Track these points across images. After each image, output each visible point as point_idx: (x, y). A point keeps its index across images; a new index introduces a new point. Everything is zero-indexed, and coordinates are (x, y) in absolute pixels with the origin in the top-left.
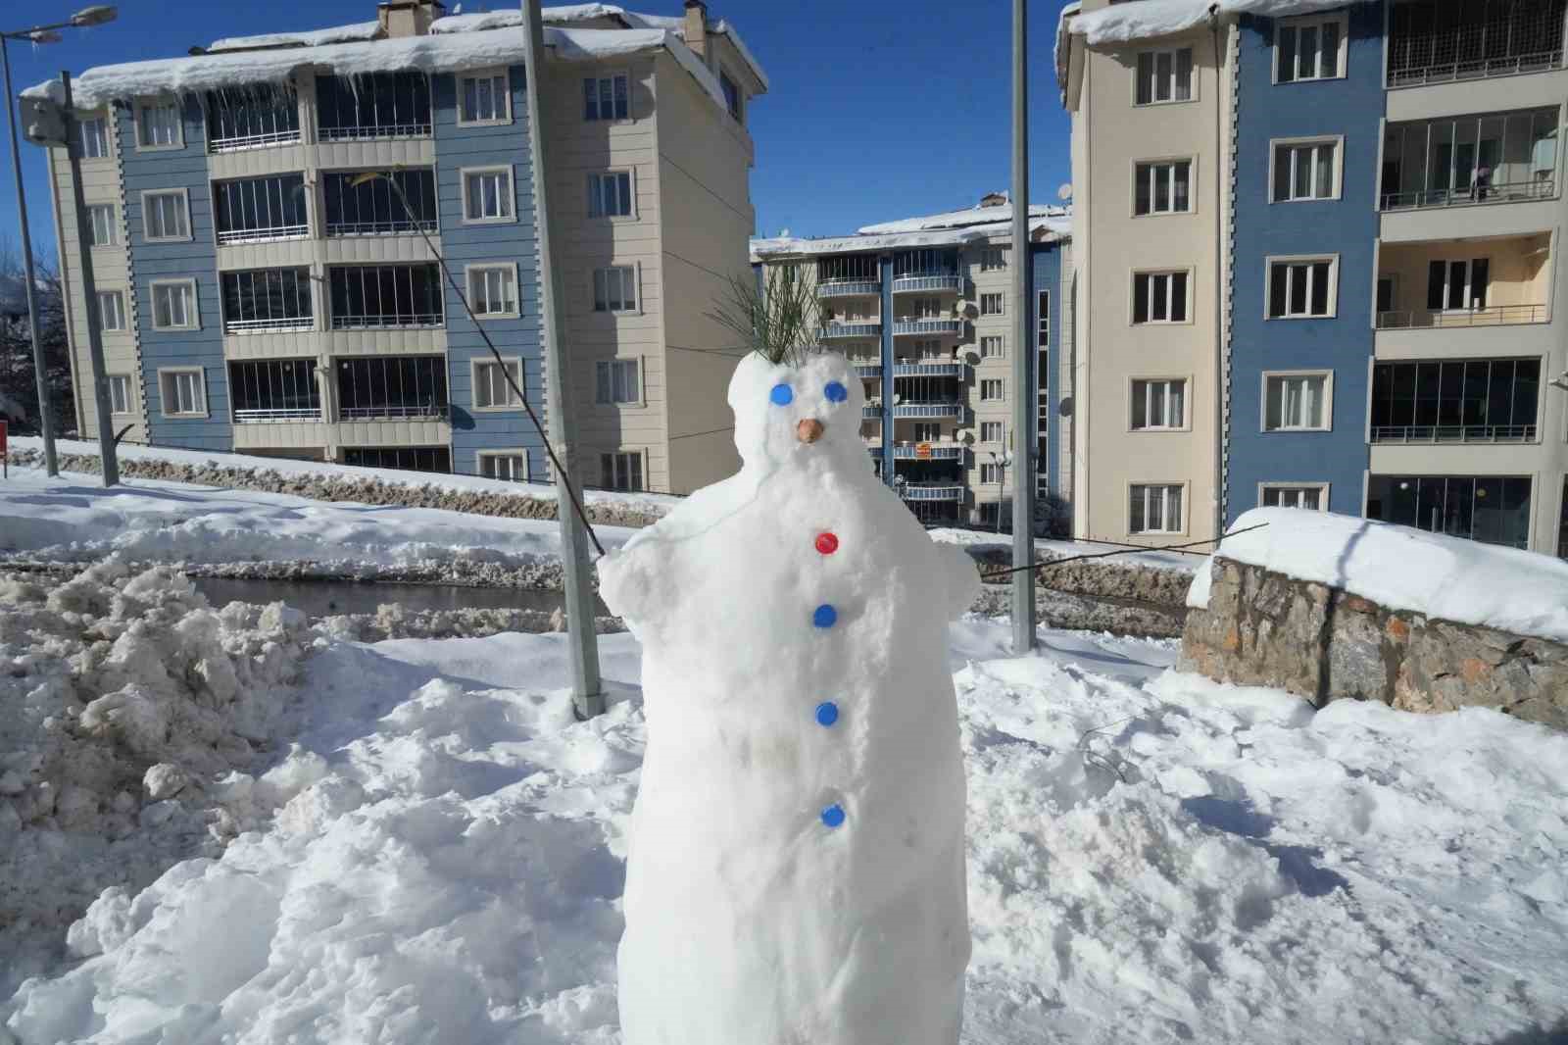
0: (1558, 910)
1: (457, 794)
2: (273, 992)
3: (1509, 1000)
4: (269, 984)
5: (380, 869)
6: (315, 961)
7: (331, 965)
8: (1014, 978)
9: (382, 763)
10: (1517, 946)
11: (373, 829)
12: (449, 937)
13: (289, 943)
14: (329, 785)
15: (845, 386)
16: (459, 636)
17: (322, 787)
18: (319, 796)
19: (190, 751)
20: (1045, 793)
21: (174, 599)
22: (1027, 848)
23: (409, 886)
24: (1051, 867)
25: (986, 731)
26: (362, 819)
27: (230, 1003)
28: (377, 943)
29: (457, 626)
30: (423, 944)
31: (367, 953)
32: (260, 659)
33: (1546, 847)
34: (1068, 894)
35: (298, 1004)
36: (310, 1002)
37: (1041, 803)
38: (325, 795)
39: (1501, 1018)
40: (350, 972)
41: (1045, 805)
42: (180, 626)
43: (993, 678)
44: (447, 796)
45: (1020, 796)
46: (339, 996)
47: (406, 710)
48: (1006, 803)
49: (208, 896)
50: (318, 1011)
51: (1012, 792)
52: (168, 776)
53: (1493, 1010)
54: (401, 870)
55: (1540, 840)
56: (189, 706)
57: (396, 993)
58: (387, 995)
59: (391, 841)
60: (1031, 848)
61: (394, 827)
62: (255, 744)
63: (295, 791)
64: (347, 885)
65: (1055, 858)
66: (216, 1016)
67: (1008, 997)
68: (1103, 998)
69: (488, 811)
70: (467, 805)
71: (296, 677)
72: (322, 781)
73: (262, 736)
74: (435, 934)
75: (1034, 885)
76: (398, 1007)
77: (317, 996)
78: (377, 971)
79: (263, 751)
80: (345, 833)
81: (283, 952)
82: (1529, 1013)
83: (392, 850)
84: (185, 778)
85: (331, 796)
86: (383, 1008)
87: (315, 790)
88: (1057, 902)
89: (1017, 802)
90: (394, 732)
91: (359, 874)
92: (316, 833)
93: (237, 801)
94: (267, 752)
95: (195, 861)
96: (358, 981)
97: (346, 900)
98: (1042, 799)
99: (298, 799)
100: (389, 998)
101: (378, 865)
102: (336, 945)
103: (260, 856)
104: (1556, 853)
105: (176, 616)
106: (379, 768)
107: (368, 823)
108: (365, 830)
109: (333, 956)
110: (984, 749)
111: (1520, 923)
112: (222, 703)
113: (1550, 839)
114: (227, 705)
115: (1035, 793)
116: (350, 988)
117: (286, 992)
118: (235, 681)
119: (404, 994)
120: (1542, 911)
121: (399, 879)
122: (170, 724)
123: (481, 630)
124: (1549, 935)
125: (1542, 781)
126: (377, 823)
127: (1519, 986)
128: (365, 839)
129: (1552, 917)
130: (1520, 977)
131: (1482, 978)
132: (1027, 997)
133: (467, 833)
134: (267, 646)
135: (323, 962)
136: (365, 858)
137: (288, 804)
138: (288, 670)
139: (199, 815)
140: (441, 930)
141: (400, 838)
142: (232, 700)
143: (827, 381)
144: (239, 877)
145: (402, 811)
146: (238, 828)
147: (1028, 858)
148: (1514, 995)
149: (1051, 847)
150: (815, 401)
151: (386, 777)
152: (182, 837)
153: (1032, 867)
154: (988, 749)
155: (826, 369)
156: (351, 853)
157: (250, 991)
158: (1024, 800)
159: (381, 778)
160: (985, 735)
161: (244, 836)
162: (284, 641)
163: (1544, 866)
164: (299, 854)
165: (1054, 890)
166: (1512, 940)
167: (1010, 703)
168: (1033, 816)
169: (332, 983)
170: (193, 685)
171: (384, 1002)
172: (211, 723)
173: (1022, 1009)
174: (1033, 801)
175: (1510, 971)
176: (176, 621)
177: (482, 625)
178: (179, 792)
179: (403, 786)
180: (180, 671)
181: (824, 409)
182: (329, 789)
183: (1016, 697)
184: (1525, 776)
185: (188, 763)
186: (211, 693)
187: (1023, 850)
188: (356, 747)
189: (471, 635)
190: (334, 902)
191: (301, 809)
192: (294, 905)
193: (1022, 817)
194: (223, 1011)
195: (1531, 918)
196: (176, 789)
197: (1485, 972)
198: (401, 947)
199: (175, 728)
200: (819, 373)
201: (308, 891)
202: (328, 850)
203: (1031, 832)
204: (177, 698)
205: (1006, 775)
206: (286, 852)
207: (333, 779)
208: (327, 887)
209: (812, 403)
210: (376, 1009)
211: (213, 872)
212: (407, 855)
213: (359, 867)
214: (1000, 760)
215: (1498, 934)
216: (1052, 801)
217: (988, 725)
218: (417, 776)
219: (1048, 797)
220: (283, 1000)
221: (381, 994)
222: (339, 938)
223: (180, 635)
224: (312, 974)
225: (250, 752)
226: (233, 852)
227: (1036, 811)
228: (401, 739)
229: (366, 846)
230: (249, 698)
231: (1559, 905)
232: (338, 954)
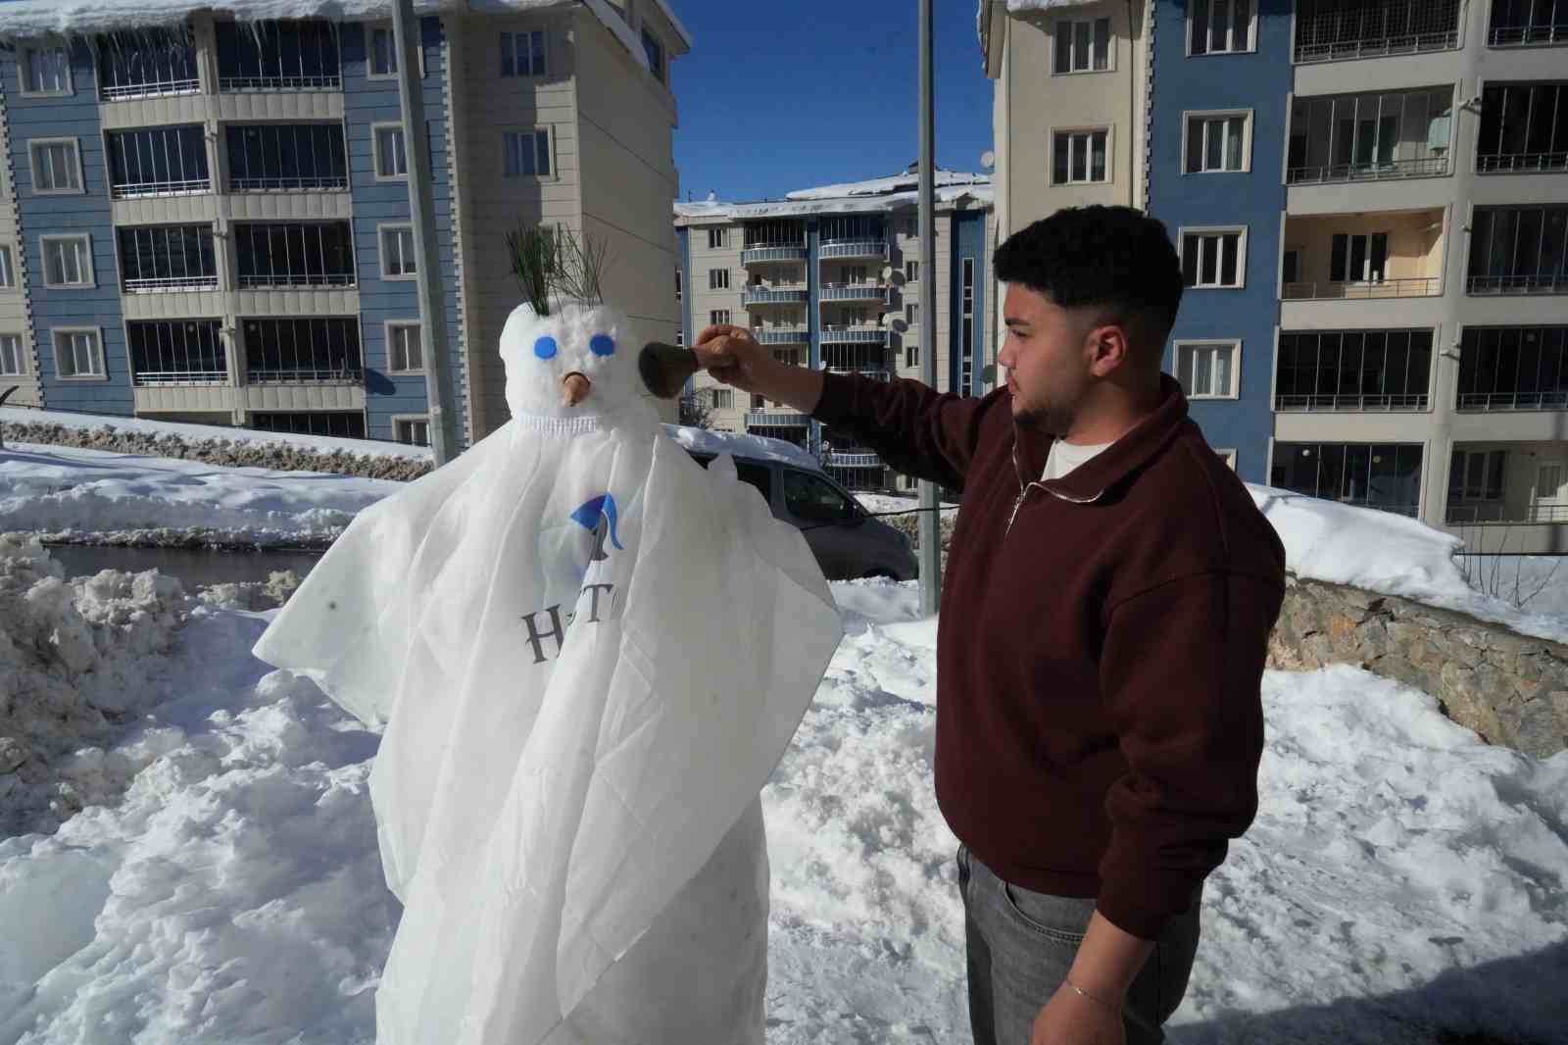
0: (1390, 854)
1: (322, 764)
2: (94, 969)
3: (1332, 939)
4: (88, 963)
5: (216, 842)
6: (143, 935)
7: (158, 940)
8: (869, 935)
9: (245, 734)
10: (1349, 889)
11: (212, 801)
12: (290, 908)
13: (114, 922)
14: (180, 756)
15: (614, 338)
17: (173, 759)
18: (170, 767)
19: (33, 725)
20: (916, 752)
21: (23, 566)
22: (892, 807)
23: (247, 859)
24: (918, 825)
25: (869, 692)
26: (203, 791)
27: (45, 982)
28: (214, 918)
30: (260, 916)
31: (198, 926)
32: (128, 628)
33: (1388, 795)
34: (929, 851)
35: (121, 981)
36: (132, 978)
37: (911, 763)
38: (176, 768)
39: (1323, 956)
40: (180, 946)
41: (915, 764)
42: (31, 593)
43: (890, 640)
44: (313, 766)
45: (890, 756)
46: (164, 971)
47: (274, 678)
48: (876, 763)
49: (32, 874)
50: (141, 987)
51: (884, 753)
52: (8, 750)
53: (1319, 950)
54: (239, 842)
55: (1383, 788)
56: (37, 677)
57: (225, 966)
58: (215, 969)
59: (231, 813)
60: (897, 806)
61: (238, 800)
62: (109, 715)
63: (146, 763)
64: (180, 859)
65: (921, 817)
66: (31, 995)
67: (859, 954)
68: (952, 950)
69: (347, 780)
70: (330, 774)
71: (169, 647)
72: (174, 753)
73: (117, 706)
74: (273, 906)
75: (898, 843)
76: (227, 981)
77: (141, 972)
78: (206, 945)
79: (120, 723)
80: (184, 806)
81: (107, 930)
82: (1350, 951)
83: (233, 823)
84: (26, 751)
85: (183, 768)
86: (208, 982)
87: (166, 761)
88: (916, 859)
89: (887, 762)
90: (256, 704)
91: (193, 848)
92: (157, 806)
93: (85, 775)
94: (122, 723)
95: (23, 837)
96: (188, 954)
97: (178, 874)
98: (913, 758)
99: (148, 772)
100: (215, 973)
101: (217, 838)
102: (164, 921)
103: (98, 830)
104: (1397, 801)
105: (27, 584)
106: (240, 739)
107: (209, 794)
108: (203, 802)
109: (161, 932)
110: (863, 710)
111: (1355, 868)
112: (76, 674)
113: (1392, 788)
114: (82, 675)
115: (907, 752)
116: (176, 963)
117: (109, 969)
118: (92, 651)
119: (233, 967)
120: (1377, 855)
121: (235, 851)
122: (14, 697)
124: (1379, 878)
125: (1391, 731)
126: (216, 794)
127: (1346, 927)
128: (202, 811)
129: (1384, 861)
130: (1347, 918)
131: (1314, 921)
132: (878, 953)
133: (320, 803)
134: (136, 615)
135: (150, 938)
136: (203, 831)
137: (136, 777)
138: (159, 639)
139: (38, 791)
140: (281, 902)
141: (242, 810)
142: (89, 671)
143: (593, 333)
144: (68, 852)
145: (250, 781)
146: (83, 802)
147: (893, 817)
148: (1340, 935)
149: (916, 805)
150: (581, 354)
151: (247, 748)
152: (20, 812)
153: (897, 826)
154: (868, 711)
155: (593, 322)
156: (185, 825)
157: (70, 967)
158: (895, 761)
159: (241, 748)
160: (868, 696)
161: (87, 810)
162: (154, 611)
163: (1384, 812)
164: (139, 827)
165: (917, 848)
166: (1345, 883)
167: (905, 665)
168: (900, 775)
169: (159, 958)
170: (44, 656)
171: (210, 976)
172: (60, 693)
173: (872, 964)
174: (903, 761)
175: (1339, 913)
176: (26, 589)
178: (20, 766)
179: (265, 756)
180: (29, 641)
181: (589, 362)
182: (180, 761)
183: (912, 659)
184: (1378, 728)
185: (34, 737)
186: (64, 664)
187: (888, 808)
188: (219, 716)
190: (165, 875)
191: (149, 782)
192: (124, 882)
193: (890, 777)
194: (39, 990)
195: (1365, 862)
196: (15, 764)
197: (1317, 915)
198: (238, 920)
199: (19, 701)
200: (585, 325)
201: (136, 868)
202: (164, 824)
203: (898, 791)
204: (24, 669)
205: (878, 736)
206: (123, 827)
207: (187, 750)
208: (159, 860)
209: (579, 358)
210: (199, 985)
211: (40, 847)
212: (248, 825)
213: (194, 840)
214: (876, 720)
215: (1333, 878)
216: (922, 761)
217: (872, 687)
218: (280, 745)
219: (918, 757)
220: (104, 977)
221: (208, 969)
222: (167, 912)
223: (28, 604)
224: (138, 950)
225: (103, 724)
226: (66, 829)
227: (905, 769)
228: (266, 708)
229: (205, 817)
230: (106, 669)
231: (1393, 850)
232: (170, 928)
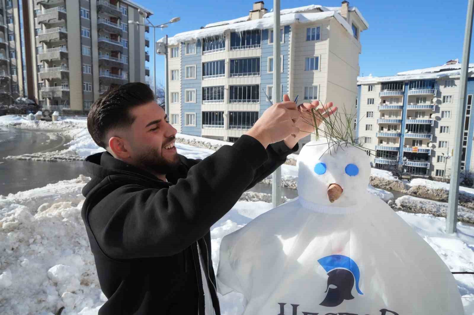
177: (254, 198)
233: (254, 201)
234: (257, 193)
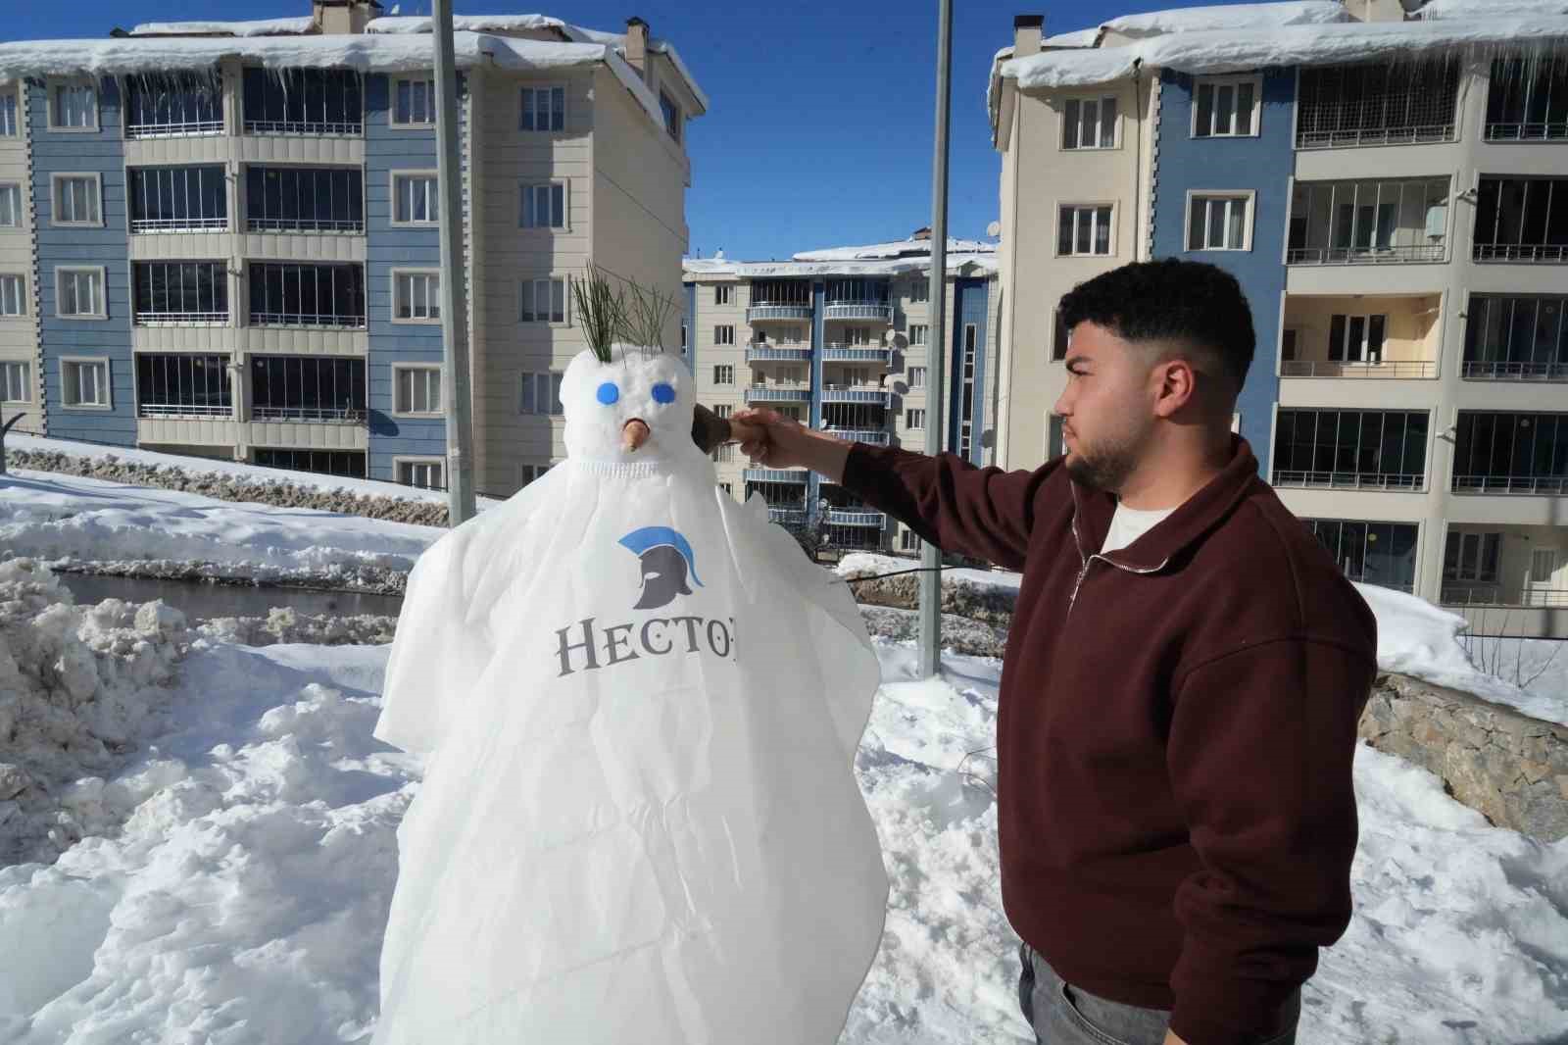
0: (1398, 933)
1: (324, 803)
2: (92, 1003)
3: (1344, 1019)
4: (85, 998)
5: (220, 877)
6: (143, 971)
7: (158, 976)
8: (874, 997)
9: (247, 769)
10: (1359, 968)
11: (217, 836)
12: (291, 948)
13: (113, 956)
14: (183, 790)
15: (674, 387)
16: (354, 642)
17: (175, 792)
18: (173, 800)
19: (35, 752)
20: (921, 813)
21: (33, 592)
22: (898, 866)
23: (252, 895)
24: (924, 887)
25: (872, 750)
26: (208, 826)
27: (41, 1017)
28: (215, 956)
29: (352, 633)
30: (261, 956)
31: (198, 962)
32: (130, 658)
33: (1396, 874)
34: (935, 913)
35: (117, 1017)
36: (130, 1014)
37: (917, 823)
38: (178, 802)
39: (1335, 1035)
40: (179, 983)
41: (921, 825)
42: (39, 619)
43: (890, 700)
44: (315, 804)
45: (897, 816)
46: (163, 1008)
47: (278, 714)
48: (882, 822)
49: (31, 904)
50: (140, 1024)
51: (890, 812)
52: (8, 776)
53: (1330, 1030)
54: (243, 878)
55: (1389, 867)
56: (40, 703)
57: (226, 1005)
58: (215, 1008)
59: (236, 849)
60: (903, 867)
61: (241, 835)
62: (111, 745)
63: (148, 795)
64: (185, 893)
65: (927, 879)
66: (25, 1029)
67: (865, 1016)
68: (959, 1017)
69: (350, 820)
70: (331, 813)
71: (169, 679)
72: (177, 785)
73: (118, 736)
74: (275, 945)
75: (903, 904)
76: (226, 1021)
77: (139, 1008)
78: (208, 983)
79: (120, 754)
80: (191, 839)
81: (107, 964)
82: (1362, 1032)
83: (237, 858)
84: (27, 779)
85: (185, 801)
86: (207, 1022)
87: (168, 794)
88: (923, 921)
89: (893, 823)
90: (259, 739)
91: (194, 883)
92: (159, 839)
93: (84, 804)
94: (122, 754)
95: (23, 866)
96: (187, 993)
97: (180, 909)
98: (919, 818)
99: (149, 803)
100: (215, 1012)
101: (219, 873)
102: (164, 956)
103: (98, 861)
104: (1404, 880)
105: (36, 610)
106: (242, 774)
107: (214, 829)
108: (209, 836)
109: (161, 968)
110: (868, 769)
111: (1363, 946)
112: (79, 703)
113: (1400, 867)
114: (84, 704)
115: (913, 812)
116: (175, 1000)
117: (105, 1005)
118: (96, 679)
119: (234, 1007)
120: (1385, 935)
121: (240, 888)
122: (16, 723)
123: (378, 638)
124: (1388, 958)
125: (1396, 809)
126: (222, 829)
127: (1357, 1007)
128: (208, 845)
129: (1393, 941)
130: (1358, 998)
131: (1326, 1000)
132: (884, 1016)
133: (323, 841)
134: (138, 646)
135: (150, 973)
136: (207, 865)
137: (137, 809)
138: (160, 671)
139: (37, 819)
140: (283, 942)
141: (247, 847)
142: (91, 699)
143: (655, 381)
144: (69, 883)
145: (255, 817)
146: (81, 832)
147: (899, 878)
148: (1349, 1015)
149: (923, 867)
150: (643, 402)
151: (249, 784)
152: (17, 841)
153: (903, 887)
154: (872, 770)
155: (655, 370)
156: (190, 859)
157: (67, 1002)
158: (901, 821)
159: (243, 784)
160: (871, 755)
161: (85, 841)
162: (158, 642)
163: (1392, 891)
164: (141, 861)
165: (922, 910)
166: (1354, 962)
167: (905, 726)
168: (906, 836)
169: (159, 994)
170: (48, 682)
171: (210, 1016)
172: (61, 720)
173: (878, 1027)
174: (909, 821)
175: (1349, 991)
176: (34, 615)
177: (378, 633)
178: (19, 793)
179: (266, 793)
180: (35, 668)
181: (650, 409)
182: (182, 794)
183: (913, 720)
184: (1383, 806)
185: (34, 763)
186: (67, 691)
188: (220, 750)
189: (366, 642)
190: (168, 910)
191: (150, 812)
192: (125, 915)
193: (896, 836)
194: (34, 1025)
195: (1374, 941)
196: (16, 791)
197: (1326, 992)
198: (240, 958)
199: (22, 727)
200: (647, 373)
201: (138, 901)
202: (169, 856)
203: (904, 851)
204: (29, 695)
205: (884, 795)
206: (126, 858)
207: (189, 783)
208: (163, 894)
209: (640, 404)
210: (201, 1022)
211: (41, 877)
212: (252, 862)
213: (199, 874)
214: (881, 779)
215: (1342, 956)
216: (928, 822)
217: (876, 746)
218: (282, 782)
219: (924, 817)
220: (99, 1013)
221: (210, 1007)
222: (168, 948)
223: (36, 630)
224: (137, 985)
225: (104, 754)
226: (66, 859)
227: (911, 830)
228: (269, 744)
229: (209, 852)
230: (109, 698)
231: (1401, 929)
232: (169, 964)
233: (378, 643)
234: (387, 618)
